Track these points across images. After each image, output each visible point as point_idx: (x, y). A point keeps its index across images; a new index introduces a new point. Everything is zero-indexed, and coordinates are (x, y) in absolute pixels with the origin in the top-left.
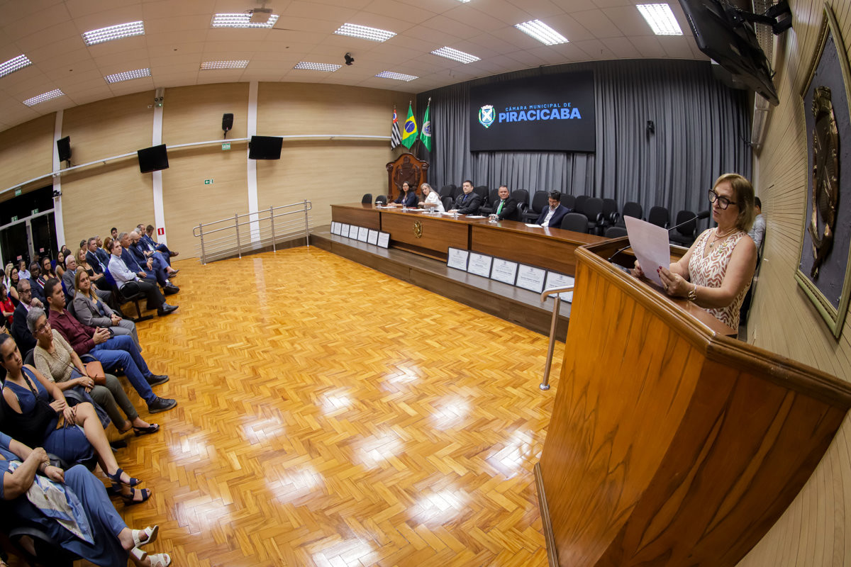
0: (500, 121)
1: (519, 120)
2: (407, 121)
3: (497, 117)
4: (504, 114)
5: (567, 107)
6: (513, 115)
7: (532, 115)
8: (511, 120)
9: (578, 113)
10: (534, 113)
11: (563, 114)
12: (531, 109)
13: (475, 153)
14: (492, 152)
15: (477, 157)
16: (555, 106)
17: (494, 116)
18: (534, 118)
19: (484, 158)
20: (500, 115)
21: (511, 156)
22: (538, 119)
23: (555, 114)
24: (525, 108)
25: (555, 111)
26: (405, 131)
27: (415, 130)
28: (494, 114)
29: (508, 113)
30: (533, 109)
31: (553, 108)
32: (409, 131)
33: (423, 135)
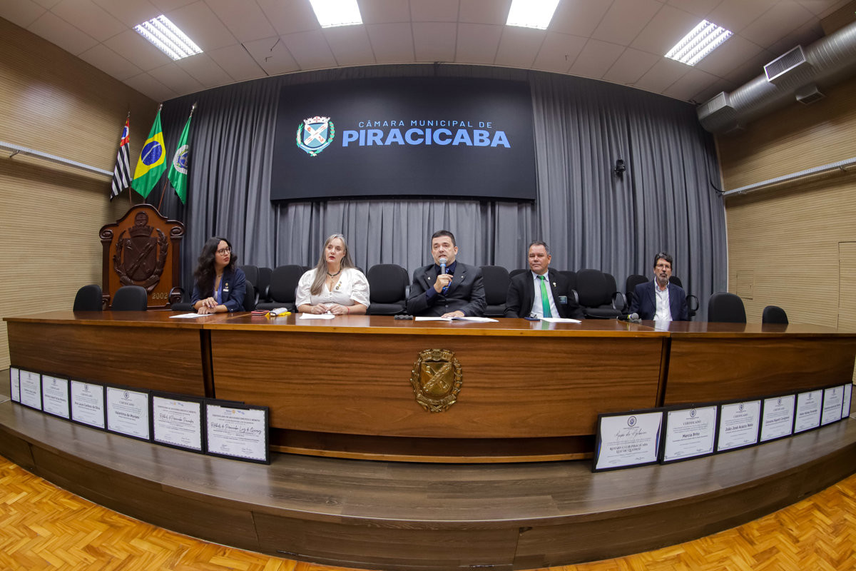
0: (345, 144)
1: (388, 142)
2: (149, 141)
3: (339, 137)
4: (355, 133)
5: (485, 129)
6: (375, 135)
7: (415, 136)
8: (370, 143)
9: (504, 138)
10: (420, 132)
11: (477, 138)
12: (414, 127)
13: (281, 204)
14: (318, 202)
15: (284, 213)
16: (462, 124)
17: (332, 136)
18: (420, 141)
19: (300, 214)
20: (346, 133)
21: (364, 208)
22: (428, 142)
23: (462, 137)
24: (402, 123)
25: (460, 132)
26: (140, 162)
27: (162, 160)
28: (333, 132)
29: (363, 132)
30: (418, 127)
31: (457, 127)
32: (148, 162)
33: (174, 169)
